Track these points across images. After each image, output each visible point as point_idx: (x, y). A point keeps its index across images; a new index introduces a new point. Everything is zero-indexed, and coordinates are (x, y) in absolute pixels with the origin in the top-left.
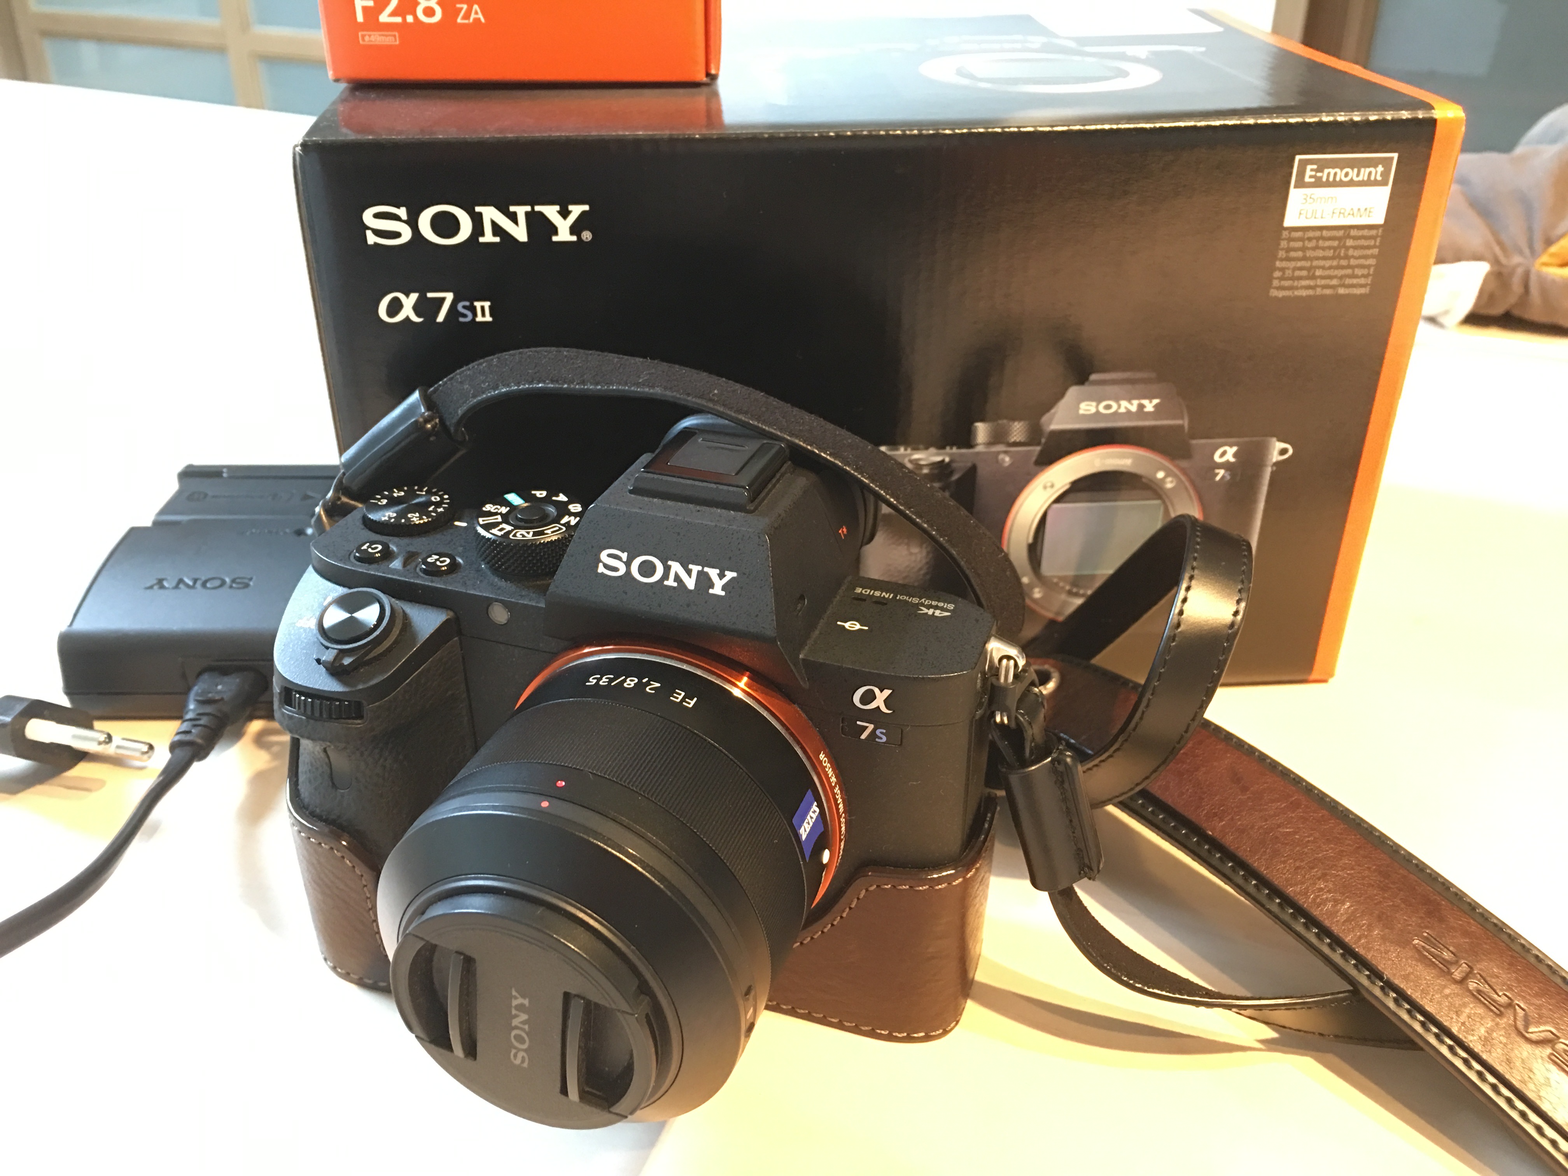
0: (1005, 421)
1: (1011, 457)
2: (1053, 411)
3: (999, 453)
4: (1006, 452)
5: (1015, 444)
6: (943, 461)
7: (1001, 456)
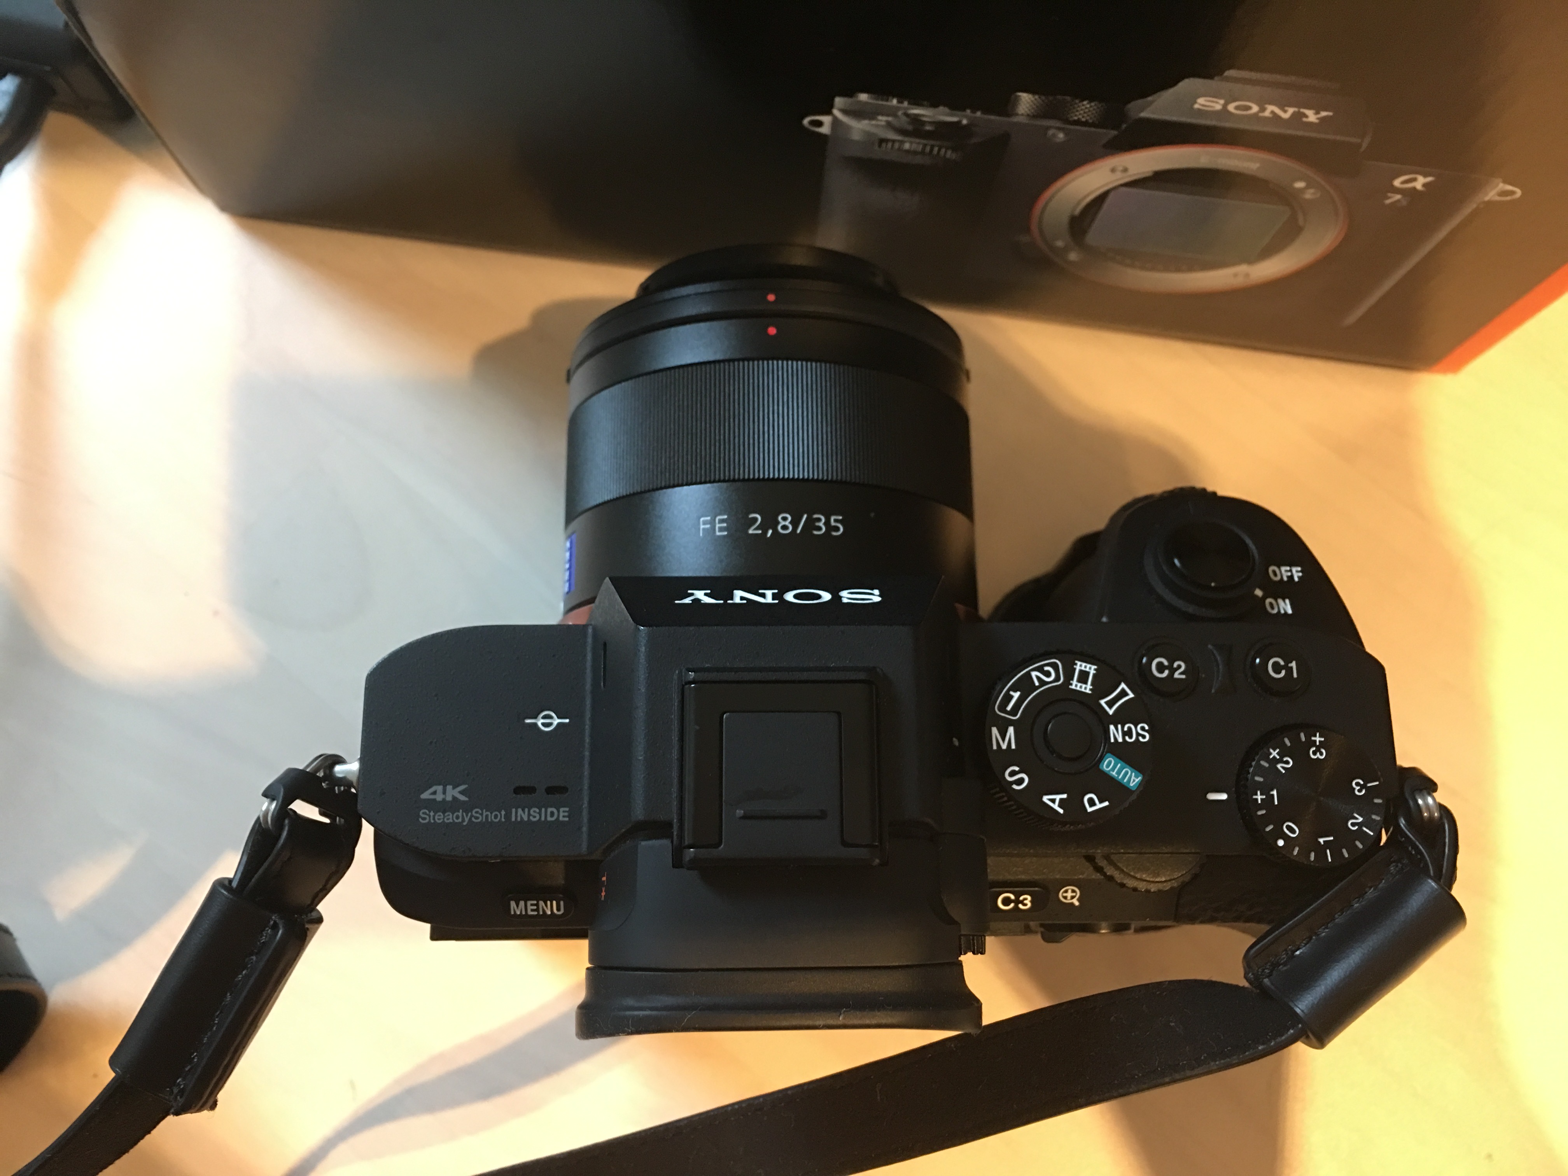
0: (1068, 98)
1: (1066, 134)
2: (1150, 99)
3: (1048, 128)
4: (1059, 129)
5: (1078, 122)
6: (959, 122)
7: (1051, 132)
